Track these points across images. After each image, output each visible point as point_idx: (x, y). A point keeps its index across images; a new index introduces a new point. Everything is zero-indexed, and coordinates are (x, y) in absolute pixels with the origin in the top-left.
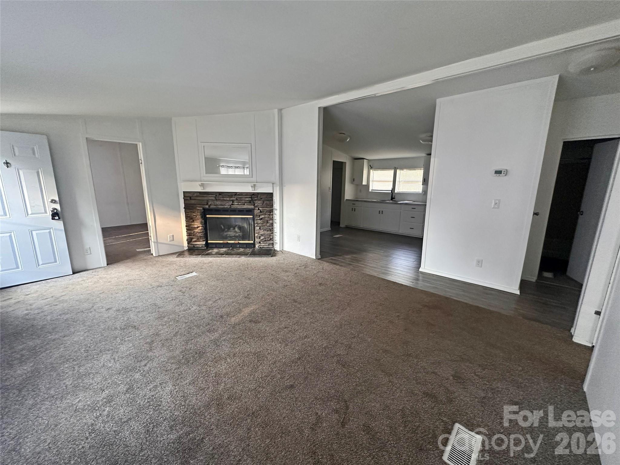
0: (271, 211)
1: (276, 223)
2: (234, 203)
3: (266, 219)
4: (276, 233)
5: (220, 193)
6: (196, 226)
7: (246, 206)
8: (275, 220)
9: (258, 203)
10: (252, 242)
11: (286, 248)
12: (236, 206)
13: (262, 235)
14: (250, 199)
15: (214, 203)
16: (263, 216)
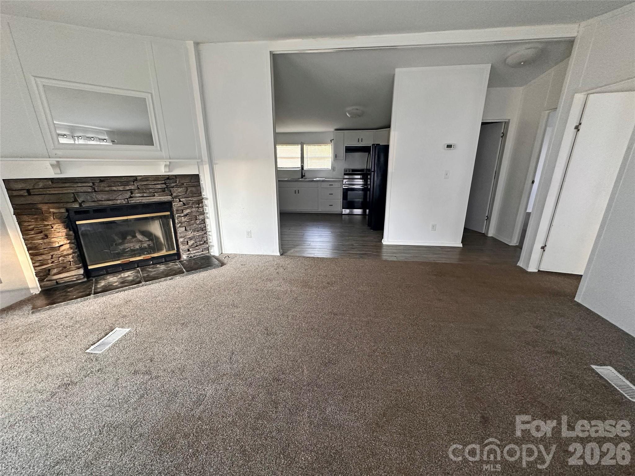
0: (200, 202)
1: (208, 218)
2: (133, 195)
3: (194, 214)
4: (210, 232)
5: (102, 180)
6: (57, 245)
7: (158, 198)
8: (207, 213)
9: (177, 191)
10: (175, 252)
11: (228, 250)
12: (138, 198)
13: (191, 239)
14: (164, 186)
15: (91, 197)
16: (188, 211)
